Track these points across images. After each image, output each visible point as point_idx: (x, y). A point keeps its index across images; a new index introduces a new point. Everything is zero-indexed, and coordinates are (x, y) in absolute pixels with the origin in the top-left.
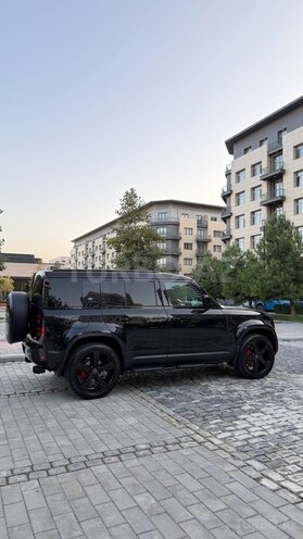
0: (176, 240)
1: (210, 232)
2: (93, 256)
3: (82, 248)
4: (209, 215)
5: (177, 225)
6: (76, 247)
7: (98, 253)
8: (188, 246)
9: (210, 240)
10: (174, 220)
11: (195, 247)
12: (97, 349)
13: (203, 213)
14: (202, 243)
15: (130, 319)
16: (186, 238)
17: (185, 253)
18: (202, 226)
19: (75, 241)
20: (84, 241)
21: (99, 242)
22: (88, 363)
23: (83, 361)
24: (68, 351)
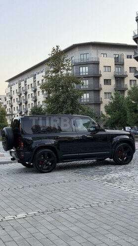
0: (97, 77)
1: (126, 68)
2: (26, 94)
3: (15, 87)
4: (125, 53)
5: (97, 64)
6: (10, 86)
7: (30, 91)
8: (107, 82)
9: (127, 76)
10: (94, 60)
11: (113, 82)
12: (46, 151)
13: (119, 52)
14: (120, 79)
15: (60, 138)
16: (105, 75)
17: (105, 88)
18: (119, 63)
19: (10, 81)
20: (17, 81)
21: (30, 81)
22: (42, 158)
23: (40, 157)
24: (34, 152)
